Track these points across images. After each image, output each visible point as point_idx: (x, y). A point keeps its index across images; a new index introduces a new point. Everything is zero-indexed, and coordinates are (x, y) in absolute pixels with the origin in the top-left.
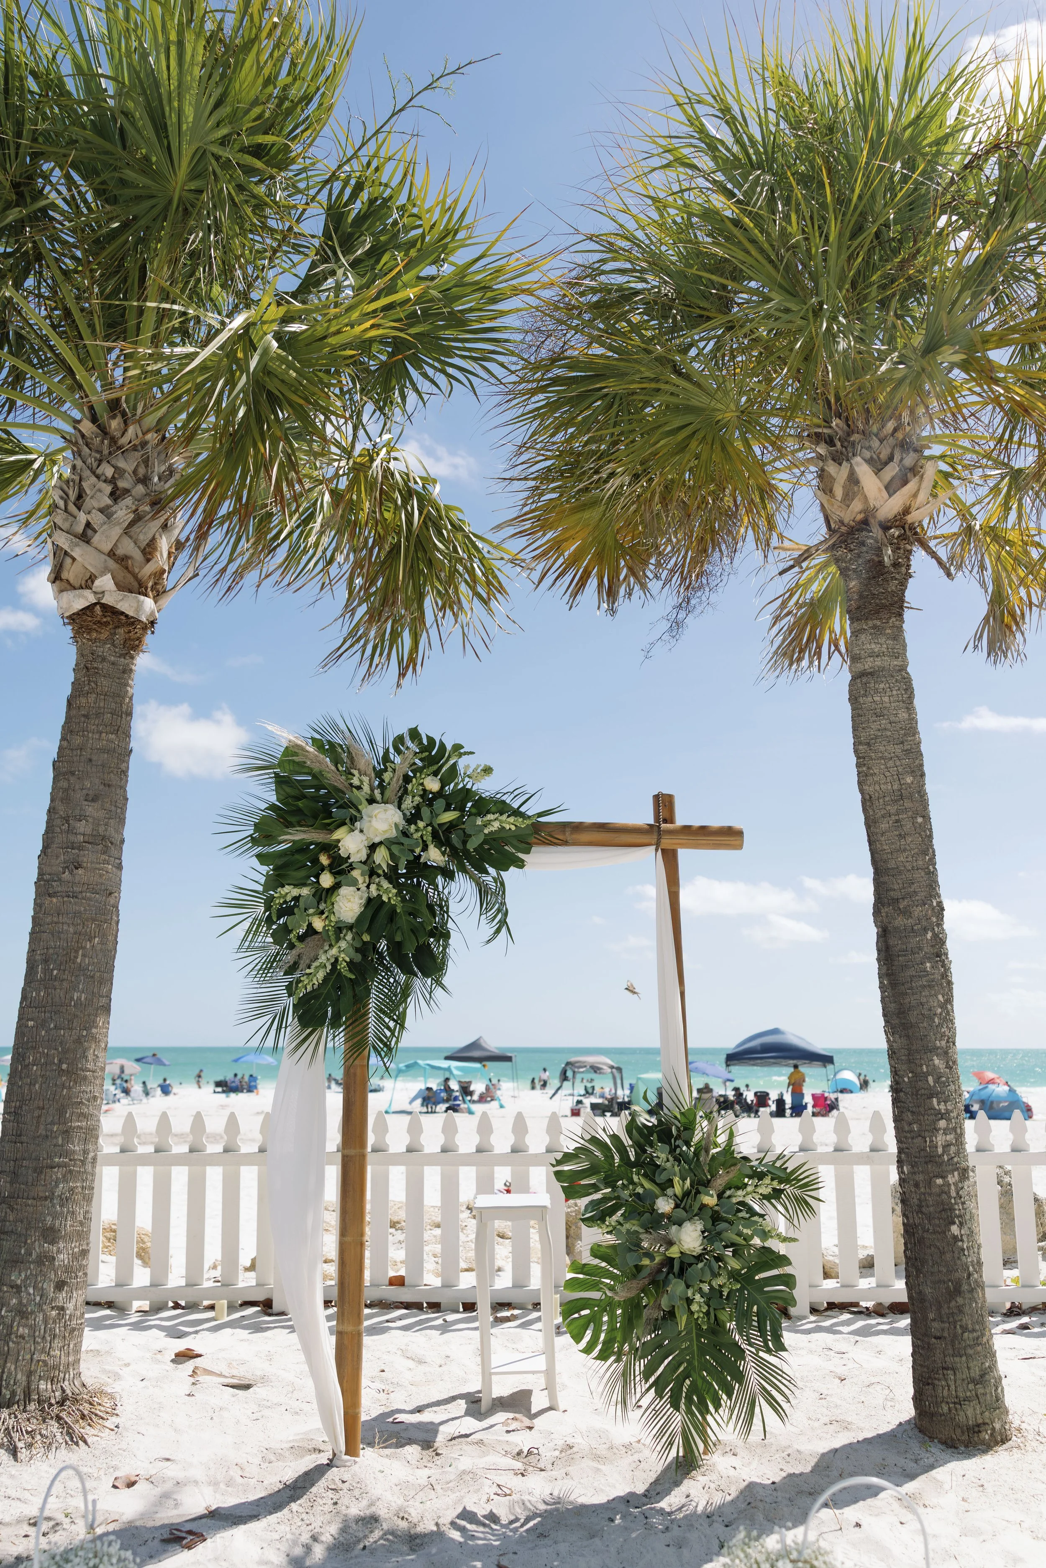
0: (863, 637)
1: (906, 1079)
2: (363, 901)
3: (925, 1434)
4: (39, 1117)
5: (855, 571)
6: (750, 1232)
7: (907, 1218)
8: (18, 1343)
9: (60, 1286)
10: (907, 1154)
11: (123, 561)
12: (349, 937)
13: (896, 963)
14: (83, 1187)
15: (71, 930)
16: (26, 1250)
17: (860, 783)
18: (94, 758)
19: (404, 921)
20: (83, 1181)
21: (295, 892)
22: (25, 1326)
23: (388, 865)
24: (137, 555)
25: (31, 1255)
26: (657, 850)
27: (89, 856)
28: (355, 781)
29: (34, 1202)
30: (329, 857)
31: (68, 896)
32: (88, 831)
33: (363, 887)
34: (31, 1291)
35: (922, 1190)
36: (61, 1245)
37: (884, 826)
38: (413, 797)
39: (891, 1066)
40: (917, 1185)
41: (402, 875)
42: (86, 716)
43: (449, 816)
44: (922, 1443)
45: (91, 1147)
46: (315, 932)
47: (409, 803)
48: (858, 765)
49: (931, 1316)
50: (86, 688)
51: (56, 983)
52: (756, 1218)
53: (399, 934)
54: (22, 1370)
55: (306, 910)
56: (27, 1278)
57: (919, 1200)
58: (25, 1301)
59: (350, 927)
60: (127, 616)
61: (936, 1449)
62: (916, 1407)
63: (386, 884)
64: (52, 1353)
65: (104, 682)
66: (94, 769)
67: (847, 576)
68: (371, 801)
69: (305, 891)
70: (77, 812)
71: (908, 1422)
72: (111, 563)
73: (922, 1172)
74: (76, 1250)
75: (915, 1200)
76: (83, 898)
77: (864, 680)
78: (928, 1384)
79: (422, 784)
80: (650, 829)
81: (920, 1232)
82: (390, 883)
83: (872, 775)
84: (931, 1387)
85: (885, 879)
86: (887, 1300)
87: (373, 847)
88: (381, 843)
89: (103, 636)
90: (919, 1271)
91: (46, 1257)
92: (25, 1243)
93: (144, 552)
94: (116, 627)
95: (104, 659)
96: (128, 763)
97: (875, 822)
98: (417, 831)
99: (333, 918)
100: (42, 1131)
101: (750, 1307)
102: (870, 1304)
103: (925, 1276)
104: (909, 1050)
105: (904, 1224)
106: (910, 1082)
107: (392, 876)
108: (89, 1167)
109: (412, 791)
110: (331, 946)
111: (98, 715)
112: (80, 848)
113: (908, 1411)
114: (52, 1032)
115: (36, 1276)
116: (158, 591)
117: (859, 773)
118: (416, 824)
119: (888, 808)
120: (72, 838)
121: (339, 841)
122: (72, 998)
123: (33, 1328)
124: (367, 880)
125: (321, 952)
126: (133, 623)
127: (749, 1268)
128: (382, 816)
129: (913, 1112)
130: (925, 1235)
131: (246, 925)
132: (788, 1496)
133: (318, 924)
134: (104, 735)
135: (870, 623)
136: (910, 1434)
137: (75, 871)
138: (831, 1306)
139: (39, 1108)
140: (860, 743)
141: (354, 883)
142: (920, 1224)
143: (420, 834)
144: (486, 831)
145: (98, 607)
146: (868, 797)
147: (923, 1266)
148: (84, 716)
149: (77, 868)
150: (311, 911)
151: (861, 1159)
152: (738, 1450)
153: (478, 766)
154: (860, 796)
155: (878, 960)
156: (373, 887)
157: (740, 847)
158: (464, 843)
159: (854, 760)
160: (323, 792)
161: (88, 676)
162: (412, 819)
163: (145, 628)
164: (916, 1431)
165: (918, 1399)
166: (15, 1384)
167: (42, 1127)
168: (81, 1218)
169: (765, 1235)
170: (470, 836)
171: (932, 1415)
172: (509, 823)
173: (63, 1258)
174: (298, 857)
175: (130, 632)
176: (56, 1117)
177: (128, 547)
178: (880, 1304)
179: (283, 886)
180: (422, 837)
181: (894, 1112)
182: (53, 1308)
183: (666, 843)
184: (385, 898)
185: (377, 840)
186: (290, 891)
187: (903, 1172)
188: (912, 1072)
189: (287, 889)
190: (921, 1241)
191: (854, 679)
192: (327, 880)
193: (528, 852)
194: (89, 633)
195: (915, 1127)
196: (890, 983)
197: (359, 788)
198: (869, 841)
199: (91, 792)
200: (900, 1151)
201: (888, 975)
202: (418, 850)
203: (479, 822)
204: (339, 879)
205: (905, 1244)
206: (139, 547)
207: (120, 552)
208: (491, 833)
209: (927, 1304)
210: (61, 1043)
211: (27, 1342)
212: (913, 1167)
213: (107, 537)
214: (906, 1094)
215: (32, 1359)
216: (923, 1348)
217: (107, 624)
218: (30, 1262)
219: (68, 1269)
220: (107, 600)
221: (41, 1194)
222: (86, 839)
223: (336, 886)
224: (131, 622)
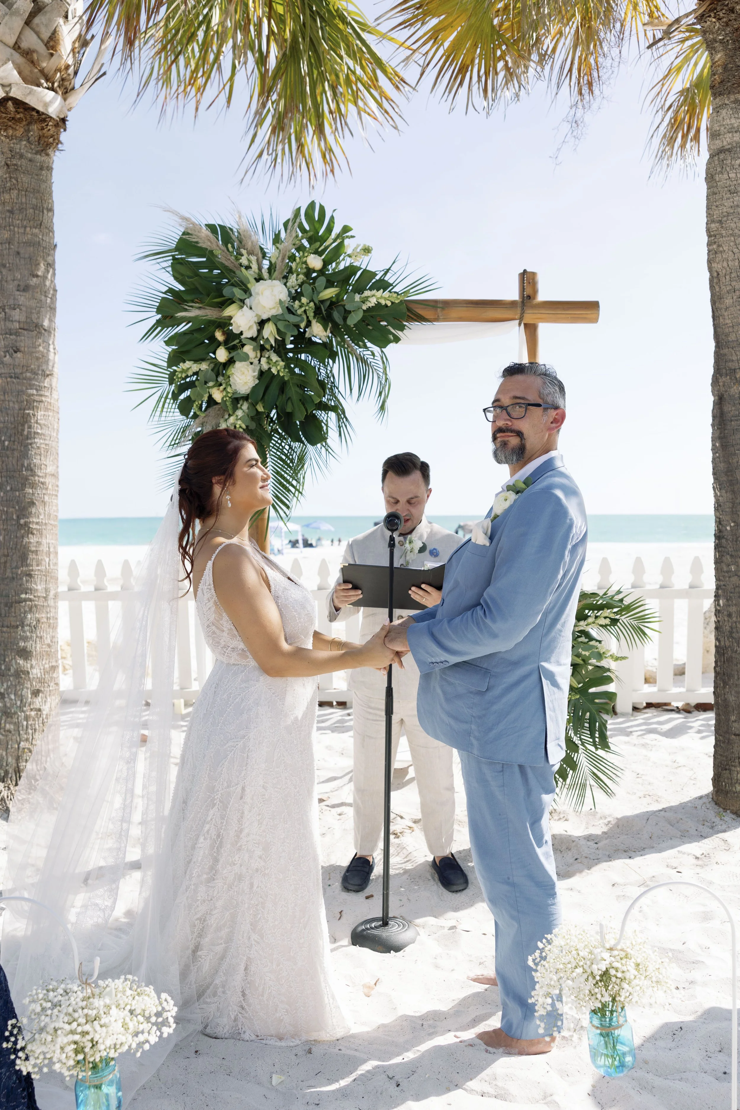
0: (724, 112)
1: (728, 528)
2: (256, 374)
3: (719, 806)
4: (5, 562)
5: (721, 42)
6: (587, 653)
7: (719, 641)
8: (6, 736)
9: (36, 693)
10: (724, 591)
11: (27, 54)
12: (245, 406)
13: (728, 427)
14: (47, 618)
15: (16, 406)
16: (6, 666)
17: (710, 262)
18: (22, 251)
19: (293, 391)
20: (47, 613)
21: (195, 367)
22: (10, 723)
23: (276, 339)
24: (41, 48)
25: (9, 670)
26: (520, 324)
27: (24, 341)
28: (244, 261)
29: (8, 630)
30: (224, 333)
31: (11, 377)
32: (23, 319)
33: (256, 361)
34: (13, 697)
35: (734, 619)
36: (34, 662)
37: (728, 301)
38: (298, 275)
39: (716, 517)
40: (730, 615)
41: (290, 350)
42: (11, 212)
43: (330, 293)
44: (718, 814)
45: (51, 586)
46: (216, 403)
47: (293, 280)
48: (709, 244)
49: (733, 718)
50: (8, 185)
51: (8, 453)
52: (593, 643)
53: (289, 404)
54: (12, 756)
55: (206, 383)
56: (8, 687)
57: (731, 627)
58: (8, 705)
59: (246, 398)
60: (38, 112)
61: (728, 817)
62: (714, 786)
63: (275, 358)
64: (34, 742)
65: (25, 179)
66: (22, 262)
67: (714, 48)
68: (259, 279)
69: (204, 366)
70: (11, 302)
71: (707, 795)
72: (17, 56)
73: (736, 605)
74: (47, 666)
75: (727, 627)
76: (25, 379)
77: (722, 156)
78: (726, 769)
79: (305, 263)
80: (513, 304)
81: (730, 653)
82: (280, 357)
83: (721, 252)
84: (728, 771)
85: (726, 351)
86: (694, 701)
87: (262, 324)
88: (269, 320)
89: (19, 133)
90: (725, 683)
91: (22, 671)
92: (4, 661)
93: (46, 45)
94: (29, 124)
95: (21, 156)
96: (53, 256)
97: (720, 298)
98: (301, 307)
99: (229, 389)
100: (8, 574)
101: (584, 714)
102: (680, 704)
103: (730, 687)
104: (733, 503)
105: (716, 646)
106: (731, 530)
107: (280, 348)
108: (51, 602)
109: (297, 271)
110: (230, 415)
111: (21, 210)
112: (17, 334)
113: (708, 788)
114: (9, 494)
115: (16, 686)
116: (66, 88)
117: (709, 251)
118: (300, 301)
119: (734, 283)
120: (9, 325)
121: (230, 318)
122: (23, 465)
123: (17, 725)
124: (259, 355)
125: (222, 421)
126: (44, 120)
127: (584, 683)
128: (267, 293)
129: (732, 556)
130: (734, 655)
131: (156, 397)
132: (607, 853)
133: (218, 396)
134: (28, 229)
135: (732, 98)
136: (708, 806)
137: (15, 355)
138: (649, 705)
139: (4, 555)
140: (713, 221)
141: (245, 358)
142: (729, 647)
143: (303, 309)
144: (364, 307)
145: (10, 103)
146: (715, 274)
147: (729, 679)
148: (9, 211)
149: (16, 352)
150: (211, 384)
151: (681, 594)
152: (569, 817)
153: (358, 246)
154: (708, 275)
155: (713, 425)
156: (264, 360)
157: (595, 320)
158: (345, 319)
159: (705, 239)
160: (216, 272)
161: (9, 173)
162: (295, 297)
163: (57, 125)
164: (713, 804)
165: (716, 780)
166: (7, 765)
167: (8, 571)
168: (48, 641)
169: (600, 656)
170: (350, 312)
171: (727, 792)
172: (385, 299)
173: (36, 672)
174: (196, 335)
175: (43, 129)
176: (20, 563)
177: (30, 41)
178: (688, 704)
179: (184, 362)
180: (305, 311)
181: (715, 555)
182: (31, 710)
183: (529, 318)
184: (274, 371)
185: (265, 317)
186: (190, 366)
187: (719, 605)
188: (734, 522)
189: (188, 364)
190: (729, 660)
191: (712, 156)
192: (222, 355)
193: (402, 328)
194: (5, 130)
195: (733, 568)
196: (722, 445)
197: (248, 268)
198: (714, 317)
199: (21, 283)
200: (718, 588)
201: (720, 438)
202: (303, 325)
203: (357, 297)
204: (233, 354)
205: (716, 662)
206: (42, 40)
207: (24, 45)
208: (369, 309)
209: (731, 709)
210: (18, 502)
211: (13, 735)
212: (728, 600)
213: (10, 29)
214: (727, 540)
215: (19, 748)
216: (724, 742)
217: (20, 120)
218: (10, 676)
219: (42, 681)
220: (15, 93)
221: (13, 623)
222: (22, 326)
223: (231, 362)
224: (42, 118)
